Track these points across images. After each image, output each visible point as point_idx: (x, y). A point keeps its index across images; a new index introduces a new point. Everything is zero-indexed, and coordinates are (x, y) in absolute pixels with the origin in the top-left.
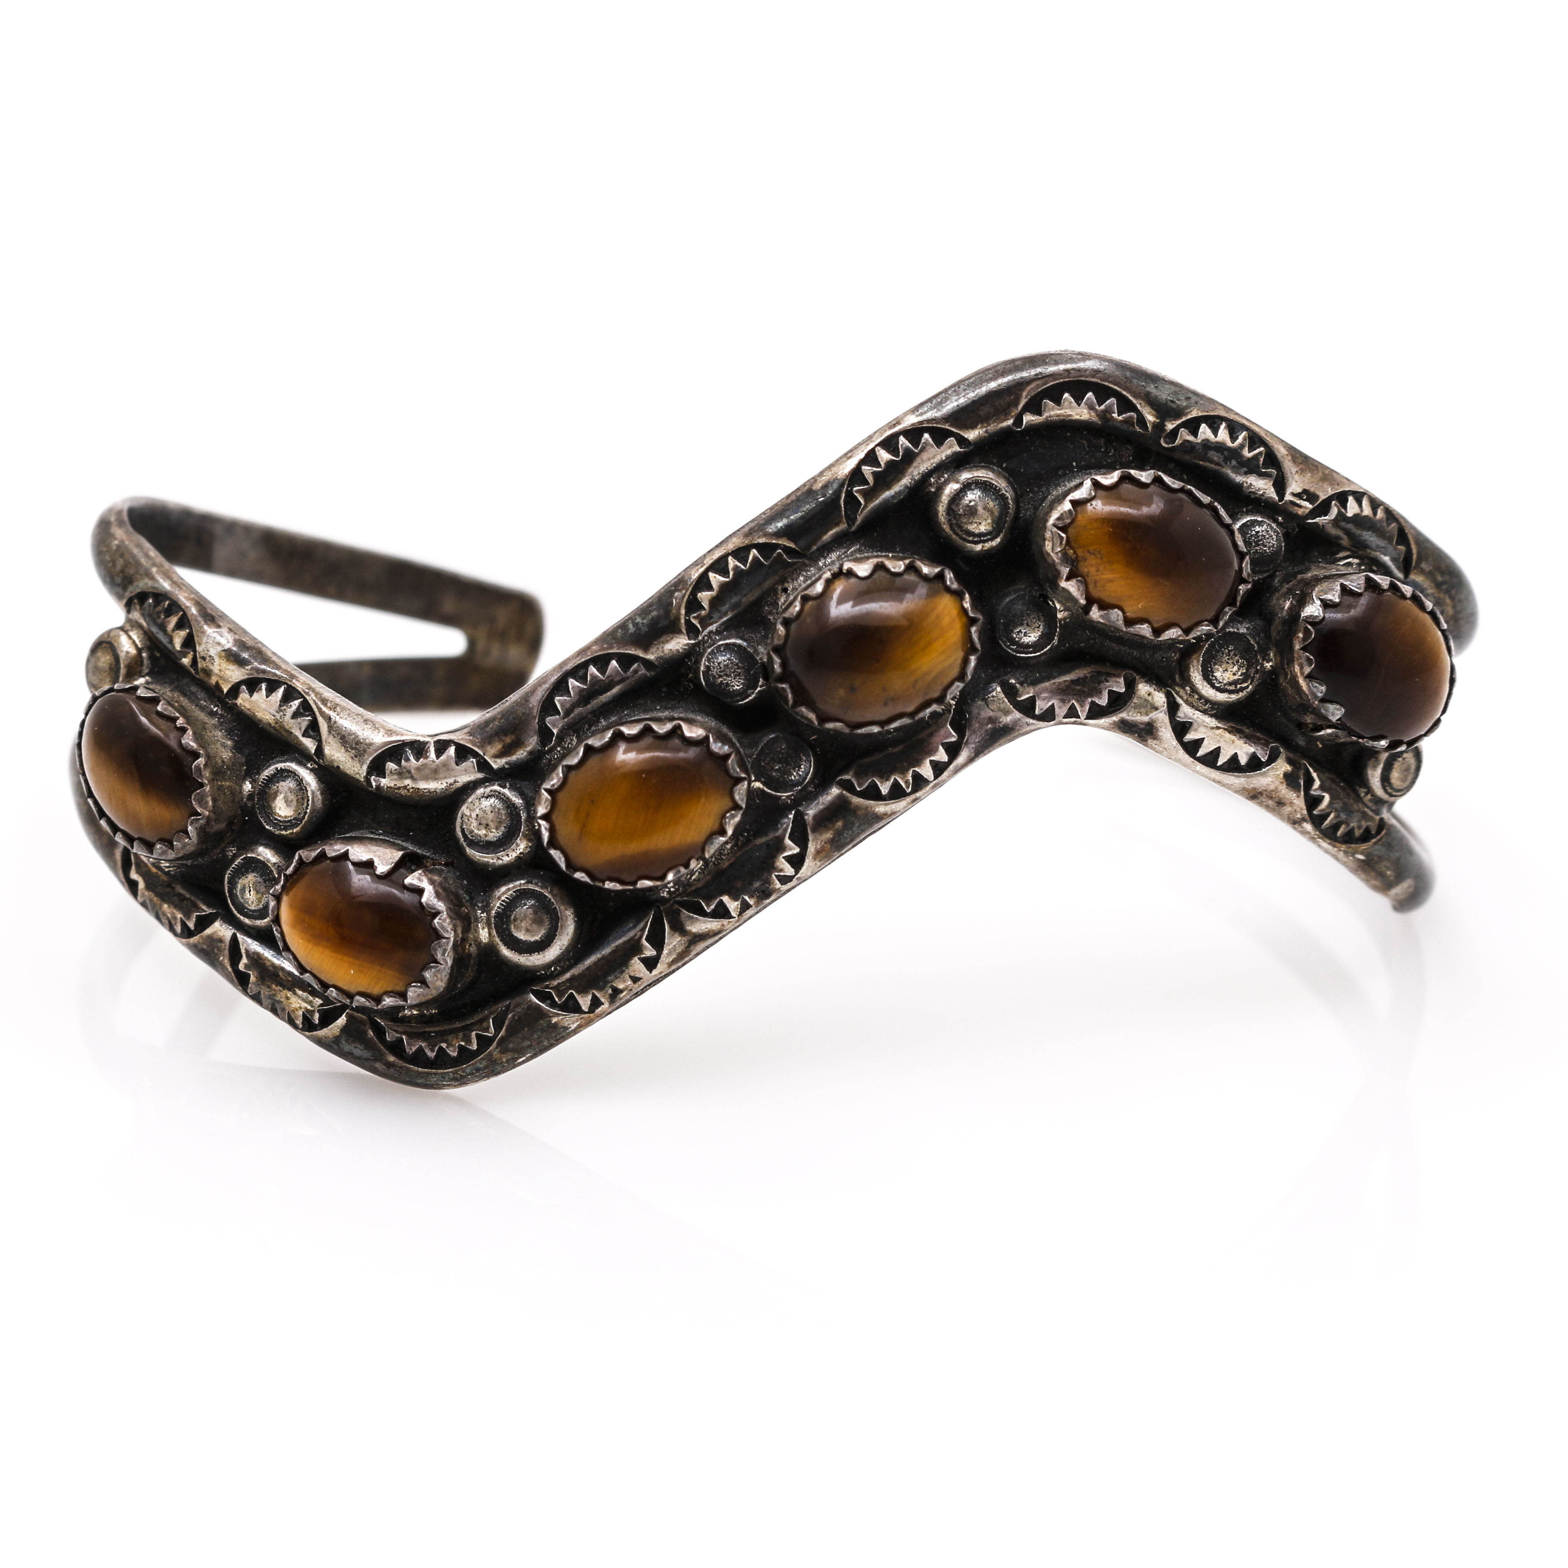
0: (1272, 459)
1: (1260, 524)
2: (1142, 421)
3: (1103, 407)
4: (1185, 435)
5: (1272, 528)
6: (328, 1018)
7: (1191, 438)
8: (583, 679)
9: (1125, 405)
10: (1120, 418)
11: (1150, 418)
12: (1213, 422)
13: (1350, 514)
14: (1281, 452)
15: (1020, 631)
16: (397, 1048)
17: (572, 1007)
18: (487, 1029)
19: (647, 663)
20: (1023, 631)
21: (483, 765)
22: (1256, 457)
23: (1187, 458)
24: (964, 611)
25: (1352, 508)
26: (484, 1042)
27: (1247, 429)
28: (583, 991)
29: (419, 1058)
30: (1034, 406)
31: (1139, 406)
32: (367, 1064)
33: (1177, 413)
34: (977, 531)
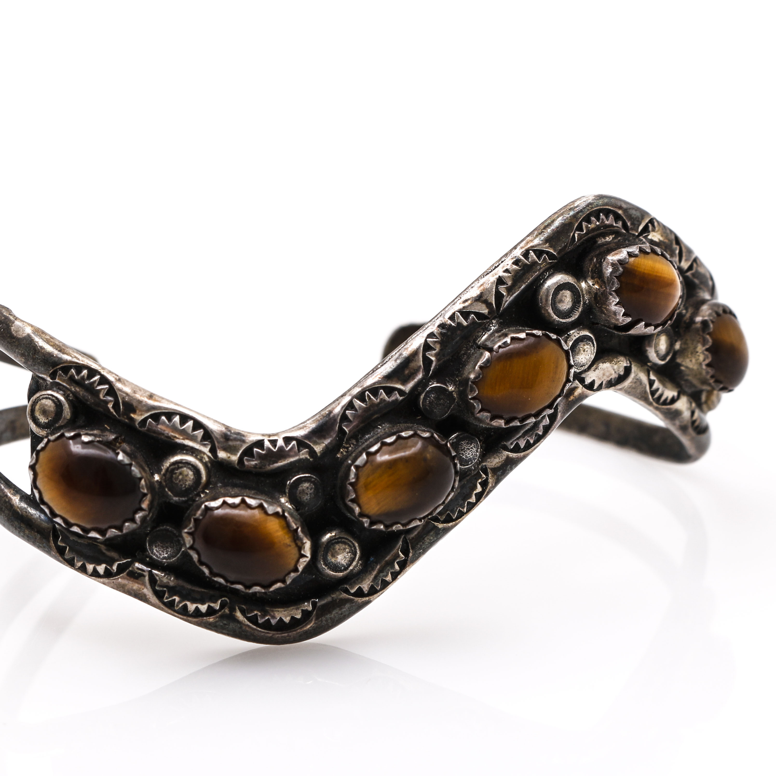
0: (159, 595)
1: (164, 558)
2: (243, 612)
3: (267, 618)
4: (217, 606)
5: (157, 556)
6: (646, 229)
7: (212, 605)
8: (537, 435)
9: (254, 620)
10: (256, 612)
11: (239, 614)
12: (197, 613)
13: (104, 566)
14: (154, 599)
15: (311, 490)
16: (617, 217)
17: (539, 253)
18: (579, 234)
19: (506, 448)
20: (309, 490)
21: (582, 381)
22: (170, 596)
23: (212, 592)
24: (359, 506)
25: (101, 569)
26: (580, 228)
27: (175, 611)
28: (534, 263)
29: (607, 213)
30: (306, 615)
31: (246, 621)
32: (631, 207)
33: (222, 617)
34: (340, 545)
